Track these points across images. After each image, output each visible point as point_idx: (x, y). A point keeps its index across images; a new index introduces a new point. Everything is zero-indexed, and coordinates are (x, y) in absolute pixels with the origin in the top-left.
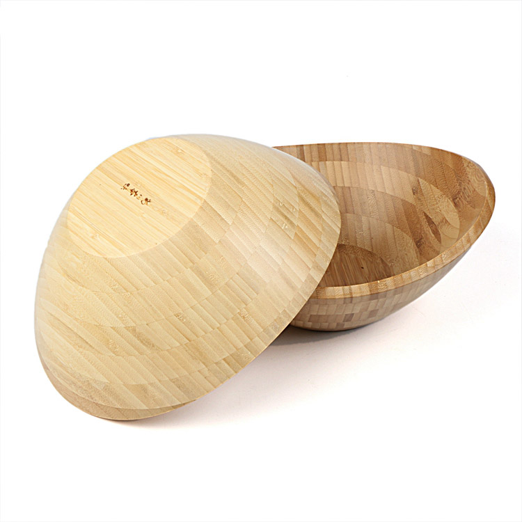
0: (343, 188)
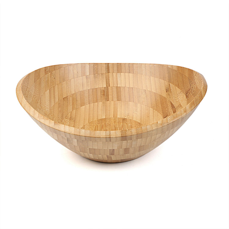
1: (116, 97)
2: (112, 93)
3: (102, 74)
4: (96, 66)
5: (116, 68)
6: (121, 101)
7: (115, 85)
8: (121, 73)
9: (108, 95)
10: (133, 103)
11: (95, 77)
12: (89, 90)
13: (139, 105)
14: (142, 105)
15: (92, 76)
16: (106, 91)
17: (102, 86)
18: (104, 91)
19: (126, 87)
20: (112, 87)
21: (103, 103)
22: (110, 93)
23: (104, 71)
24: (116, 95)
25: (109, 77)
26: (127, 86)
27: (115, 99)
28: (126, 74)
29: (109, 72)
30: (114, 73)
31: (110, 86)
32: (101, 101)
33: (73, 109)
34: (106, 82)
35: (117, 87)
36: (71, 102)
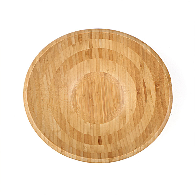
0: (109, 50)
1: (98, 55)
2: (95, 53)
3: (86, 40)
4: (80, 36)
5: (98, 35)
6: (102, 58)
7: (98, 47)
8: (103, 39)
9: (91, 55)
10: (112, 61)
11: (80, 44)
12: (75, 54)
13: (117, 64)
14: (120, 66)
15: (78, 43)
16: (89, 51)
17: (87, 48)
18: (88, 52)
19: (106, 49)
20: (94, 49)
21: (88, 61)
22: (93, 53)
23: (87, 37)
24: (98, 54)
25: (92, 42)
26: (108, 48)
27: (98, 57)
28: (106, 40)
29: (92, 38)
30: (96, 39)
31: (93, 48)
32: (86, 60)
33: (65, 75)
34: (90, 45)
35: (99, 49)
36: (63, 70)
